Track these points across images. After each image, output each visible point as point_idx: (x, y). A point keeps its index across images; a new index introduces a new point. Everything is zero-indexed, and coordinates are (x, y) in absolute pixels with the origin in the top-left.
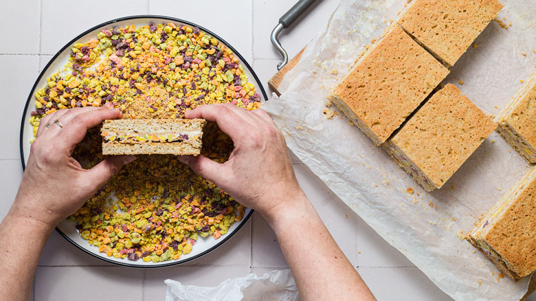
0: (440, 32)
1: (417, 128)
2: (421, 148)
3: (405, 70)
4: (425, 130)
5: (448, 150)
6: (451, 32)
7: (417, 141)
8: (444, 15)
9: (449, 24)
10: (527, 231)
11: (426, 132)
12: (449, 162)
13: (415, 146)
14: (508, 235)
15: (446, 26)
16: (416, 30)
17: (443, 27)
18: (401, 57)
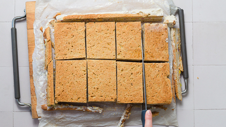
0: (72, 50)
1: (91, 47)
2: (98, 52)
3: (72, 73)
4: (94, 45)
5: (107, 44)
6: (76, 47)
7: (95, 51)
8: (68, 43)
9: (72, 45)
10: (158, 88)
11: (95, 45)
12: (111, 48)
13: (96, 53)
14: (154, 96)
15: (72, 46)
16: (63, 56)
17: (72, 48)
18: (67, 70)
